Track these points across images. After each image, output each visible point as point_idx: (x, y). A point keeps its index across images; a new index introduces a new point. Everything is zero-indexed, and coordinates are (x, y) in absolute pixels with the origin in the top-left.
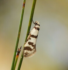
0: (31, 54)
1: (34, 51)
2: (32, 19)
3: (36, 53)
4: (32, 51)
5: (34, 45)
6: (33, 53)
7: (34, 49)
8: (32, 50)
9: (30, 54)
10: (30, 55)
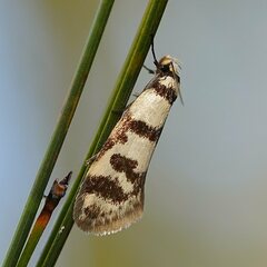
0: (115, 219)
1: (136, 206)
2: (153, 36)
3: (141, 215)
4: (125, 204)
5: (136, 176)
6: (128, 213)
7: (135, 193)
8: (126, 198)
9: (110, 217)
10: (107, 221)
